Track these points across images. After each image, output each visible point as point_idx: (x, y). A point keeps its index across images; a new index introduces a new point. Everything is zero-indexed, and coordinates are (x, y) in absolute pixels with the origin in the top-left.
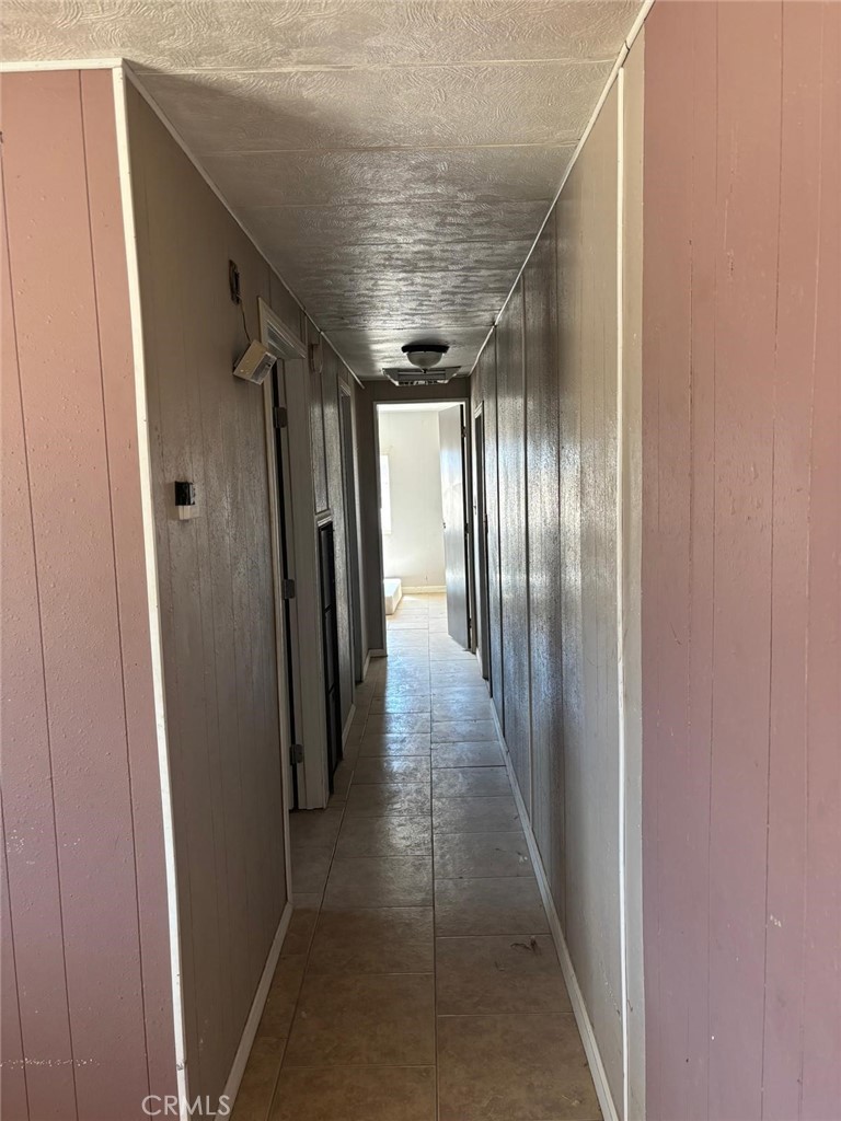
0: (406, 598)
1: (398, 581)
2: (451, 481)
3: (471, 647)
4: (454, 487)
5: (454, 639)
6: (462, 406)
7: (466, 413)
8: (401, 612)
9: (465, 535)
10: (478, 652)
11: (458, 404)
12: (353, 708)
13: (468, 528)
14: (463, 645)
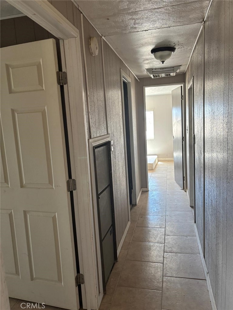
0: (159, 163)
1: (156, 156)
2: (177, 119)
3: (184, 188)
4: (178, 122)
5: (177, 183)
6: (182, 86)
7: (183, 89)
8: (157, 169)
9: (183, 142)
10: (187, 191)
11: (180, 85)
12: (129, 223)
13: (184, 138)
14: (181, 187)
